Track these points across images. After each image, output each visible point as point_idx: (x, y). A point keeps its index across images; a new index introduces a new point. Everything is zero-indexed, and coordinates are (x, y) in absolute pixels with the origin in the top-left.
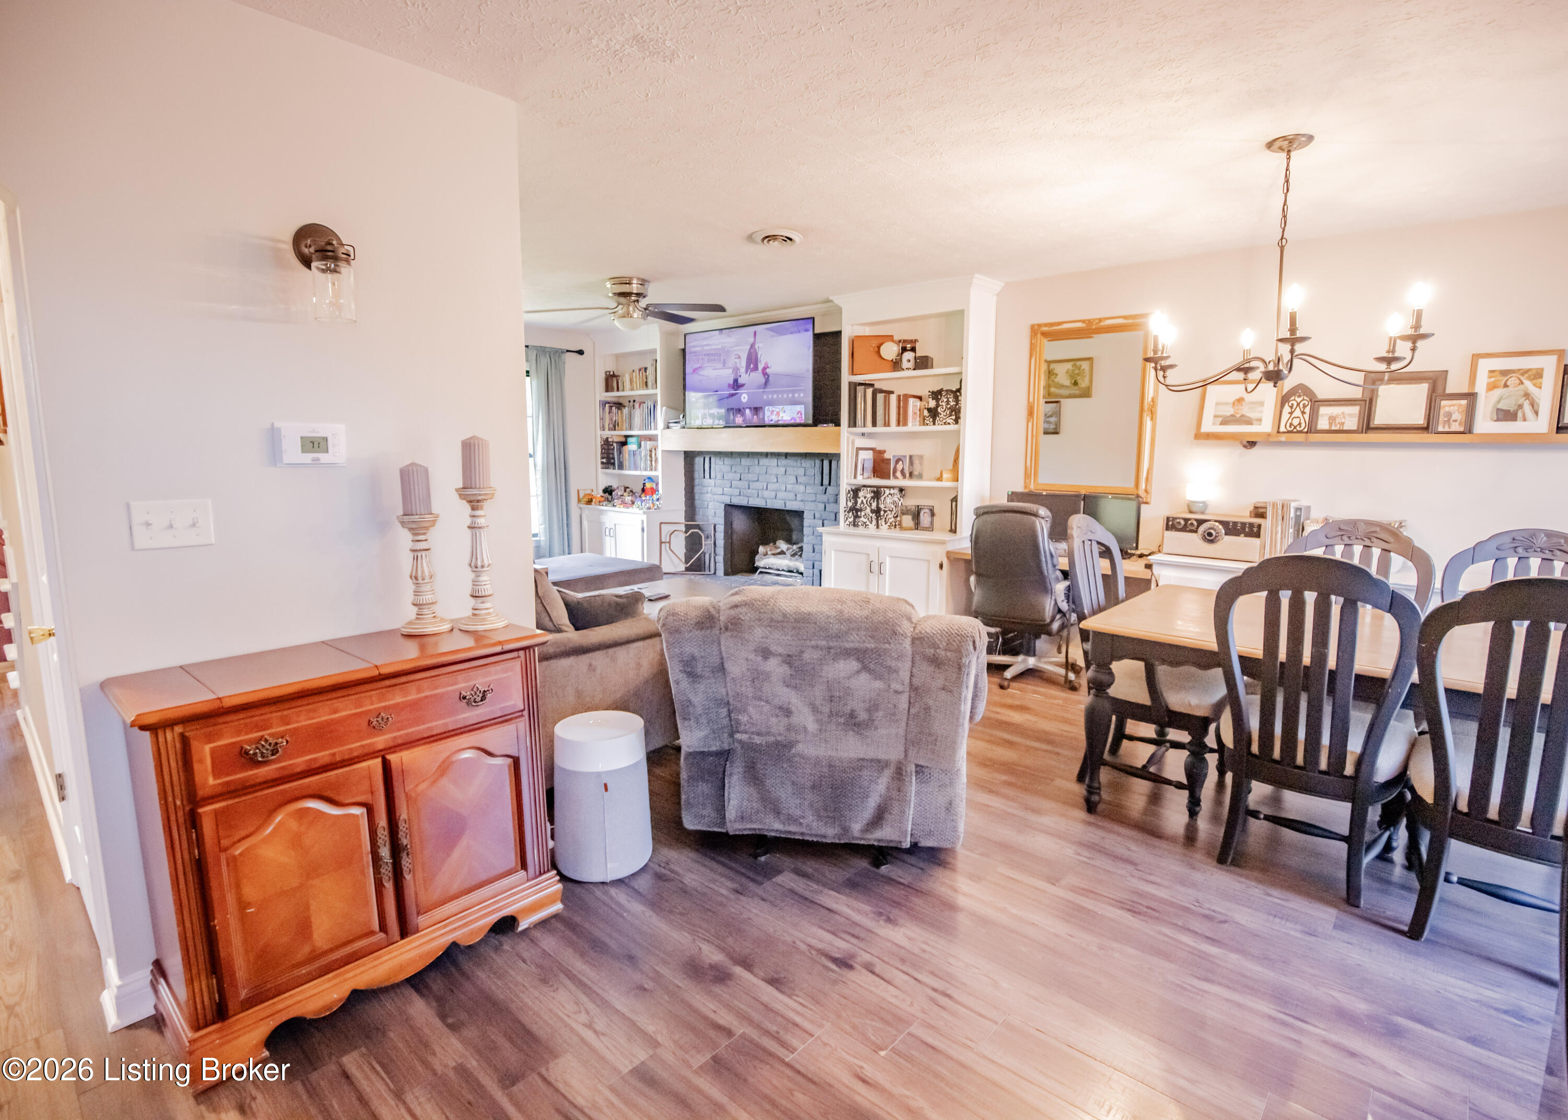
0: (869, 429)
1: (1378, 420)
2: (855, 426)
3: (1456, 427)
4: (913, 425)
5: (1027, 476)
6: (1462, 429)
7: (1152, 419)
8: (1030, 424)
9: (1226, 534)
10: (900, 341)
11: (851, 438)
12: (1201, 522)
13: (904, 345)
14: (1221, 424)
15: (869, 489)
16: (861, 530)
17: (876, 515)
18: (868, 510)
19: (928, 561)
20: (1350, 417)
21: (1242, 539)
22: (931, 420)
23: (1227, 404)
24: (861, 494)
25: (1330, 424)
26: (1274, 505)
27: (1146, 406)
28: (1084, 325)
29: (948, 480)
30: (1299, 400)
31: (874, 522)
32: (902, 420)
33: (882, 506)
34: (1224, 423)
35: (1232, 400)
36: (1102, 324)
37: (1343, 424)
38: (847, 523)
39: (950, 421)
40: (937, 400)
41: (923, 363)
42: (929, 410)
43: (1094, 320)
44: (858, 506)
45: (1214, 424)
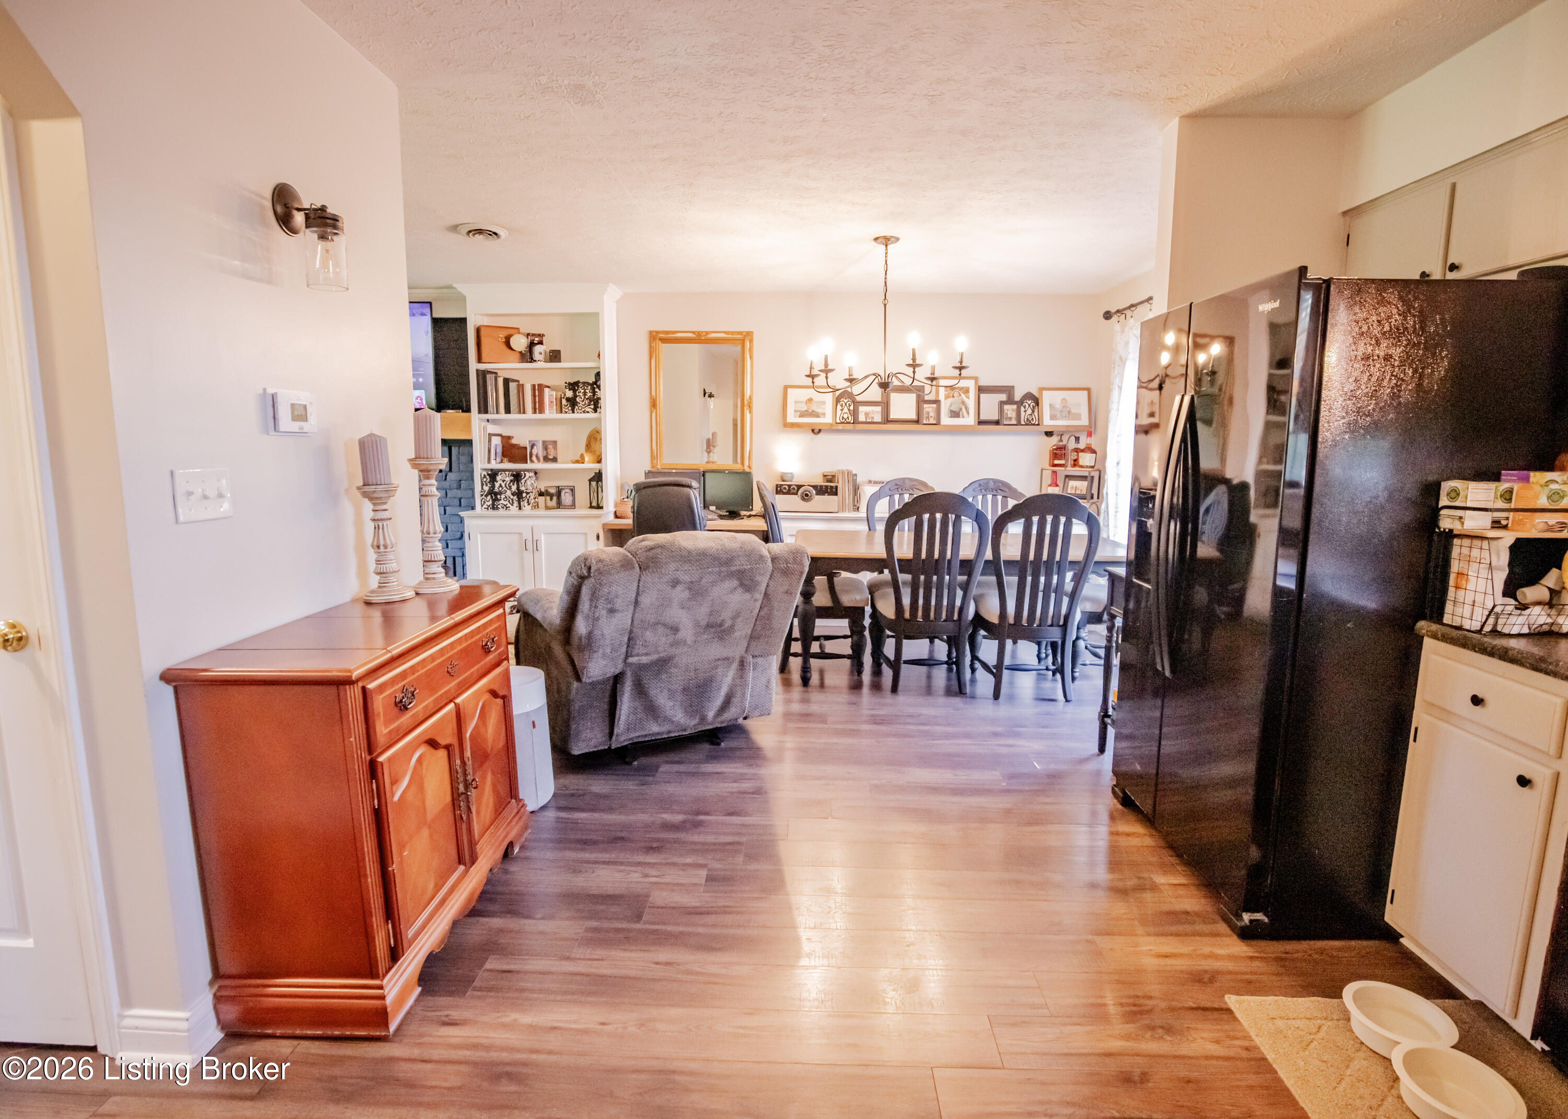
0: (502, 415)
1: (893, 416)
2: (486, 412)
3: (932, 421)
4: (550, 413)
5: (653, 457)
6: (935, 422)
7: (750, 412)
8: (654, 415)
9: (817, 494)
10: (528, 335)
11: (484, 424)
12: (799, 487)
13: (533, 338)
14: (800, 417)
15: (507, 473)
16: (502, 512)
17: (518, 497)
18: (509, 493)
19: (586, 534)
20: (876, 413)
21: (826, 497)
22: (570, 408)
23: (802, 402)
24: (499, 478)
25: (866, 418)
26: (843, 472)
27: (746, 402)
28: (694, 336)
29: (589, 462)
30: (846, 401)
31: (516, 504)
32: (539, 407)
33: (523, 488)
34: (801, 416)
35: (805, 399)
36: (709, 336)
37: (873, 418)
38: (485, 506)
39: (587, 409)
40: (575, 391)
41: (555, 356)
42: (568, 400)
43: (702, 332)
44: (496, 489)
45: (795, 417)
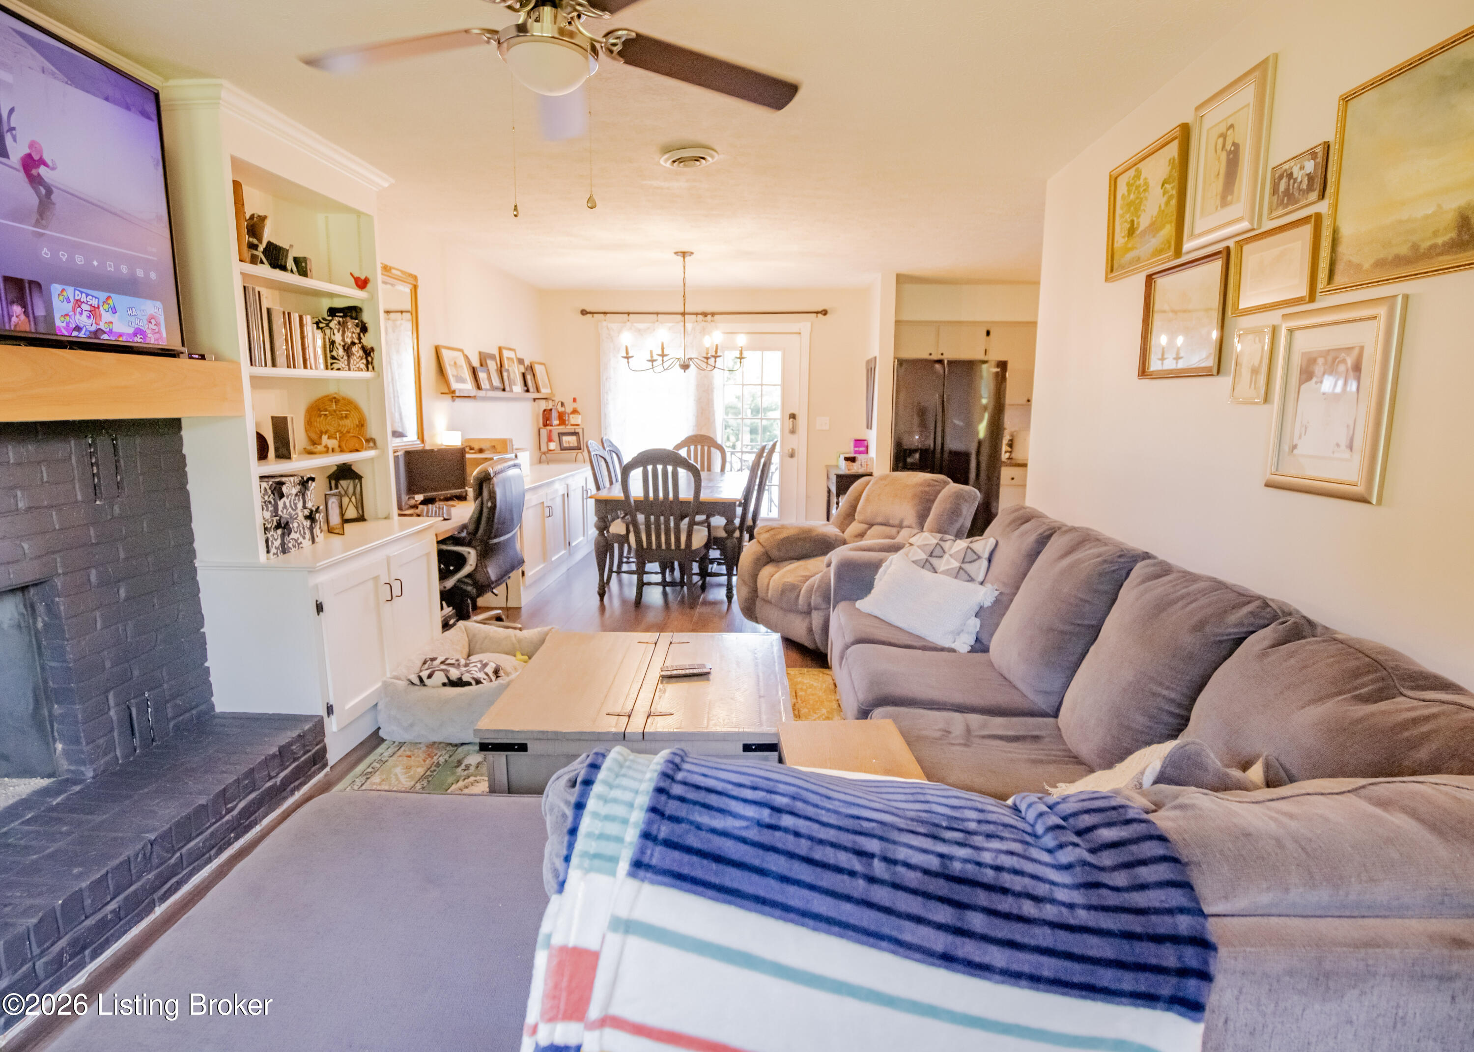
6: (510, 390)
15: (292, 479)
18: (300, 516)
23: (453, 366)
24: (285, 491)
31: (308, 536)
34: (457, 382)
35: (453, 362)
36: (391, 272)
38: (273, 550)
45: (454, 382)
